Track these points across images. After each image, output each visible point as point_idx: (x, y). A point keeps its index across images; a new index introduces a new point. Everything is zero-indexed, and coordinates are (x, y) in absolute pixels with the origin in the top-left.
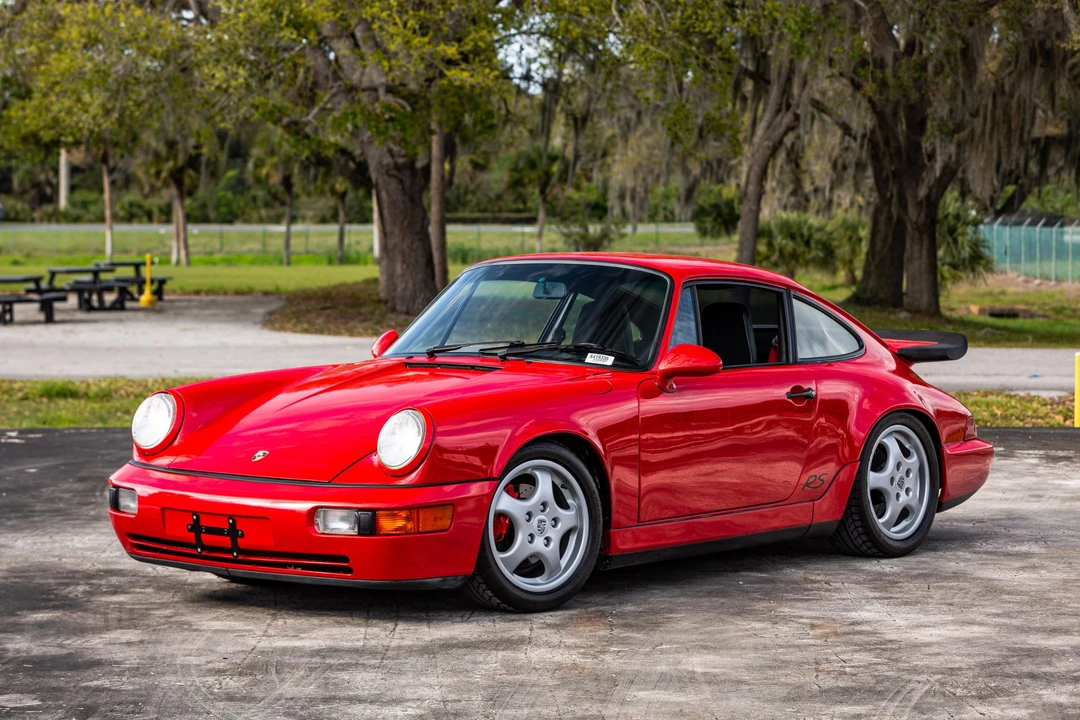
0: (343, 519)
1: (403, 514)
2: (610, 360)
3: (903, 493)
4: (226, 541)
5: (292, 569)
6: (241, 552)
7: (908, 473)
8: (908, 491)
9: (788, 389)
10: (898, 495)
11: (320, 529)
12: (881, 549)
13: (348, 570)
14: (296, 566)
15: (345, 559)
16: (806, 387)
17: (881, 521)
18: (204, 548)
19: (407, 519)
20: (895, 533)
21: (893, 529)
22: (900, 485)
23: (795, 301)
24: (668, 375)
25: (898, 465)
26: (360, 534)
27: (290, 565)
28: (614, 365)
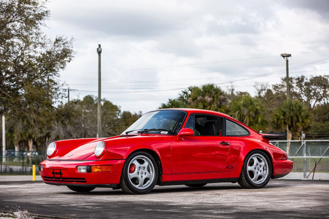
0: (84, 169)
1: (99, 167)
2: (167, 133)
3: (259, 172)
4: (59, 176)
5: (74, 182)
6: (63, 179)
7: (260, 166)
8: (261, 171)
9: (221, 142)
10: (257, 172)
11: (79, 171)
12: (253, 186)
13: (85, 182)
14: (75, 181)
15: (84, 179)
16: (226, 141)
17: (252, 179)
18: (56, 178)
19: (100, 168)
20: (257, 182)
21: (257, 181)
22: (258, 170)
23: (227, 121)
24: (181, 136)
25: (257, 164)
26: (87, 172)
27: (74, 181)
28: (167, 134)
